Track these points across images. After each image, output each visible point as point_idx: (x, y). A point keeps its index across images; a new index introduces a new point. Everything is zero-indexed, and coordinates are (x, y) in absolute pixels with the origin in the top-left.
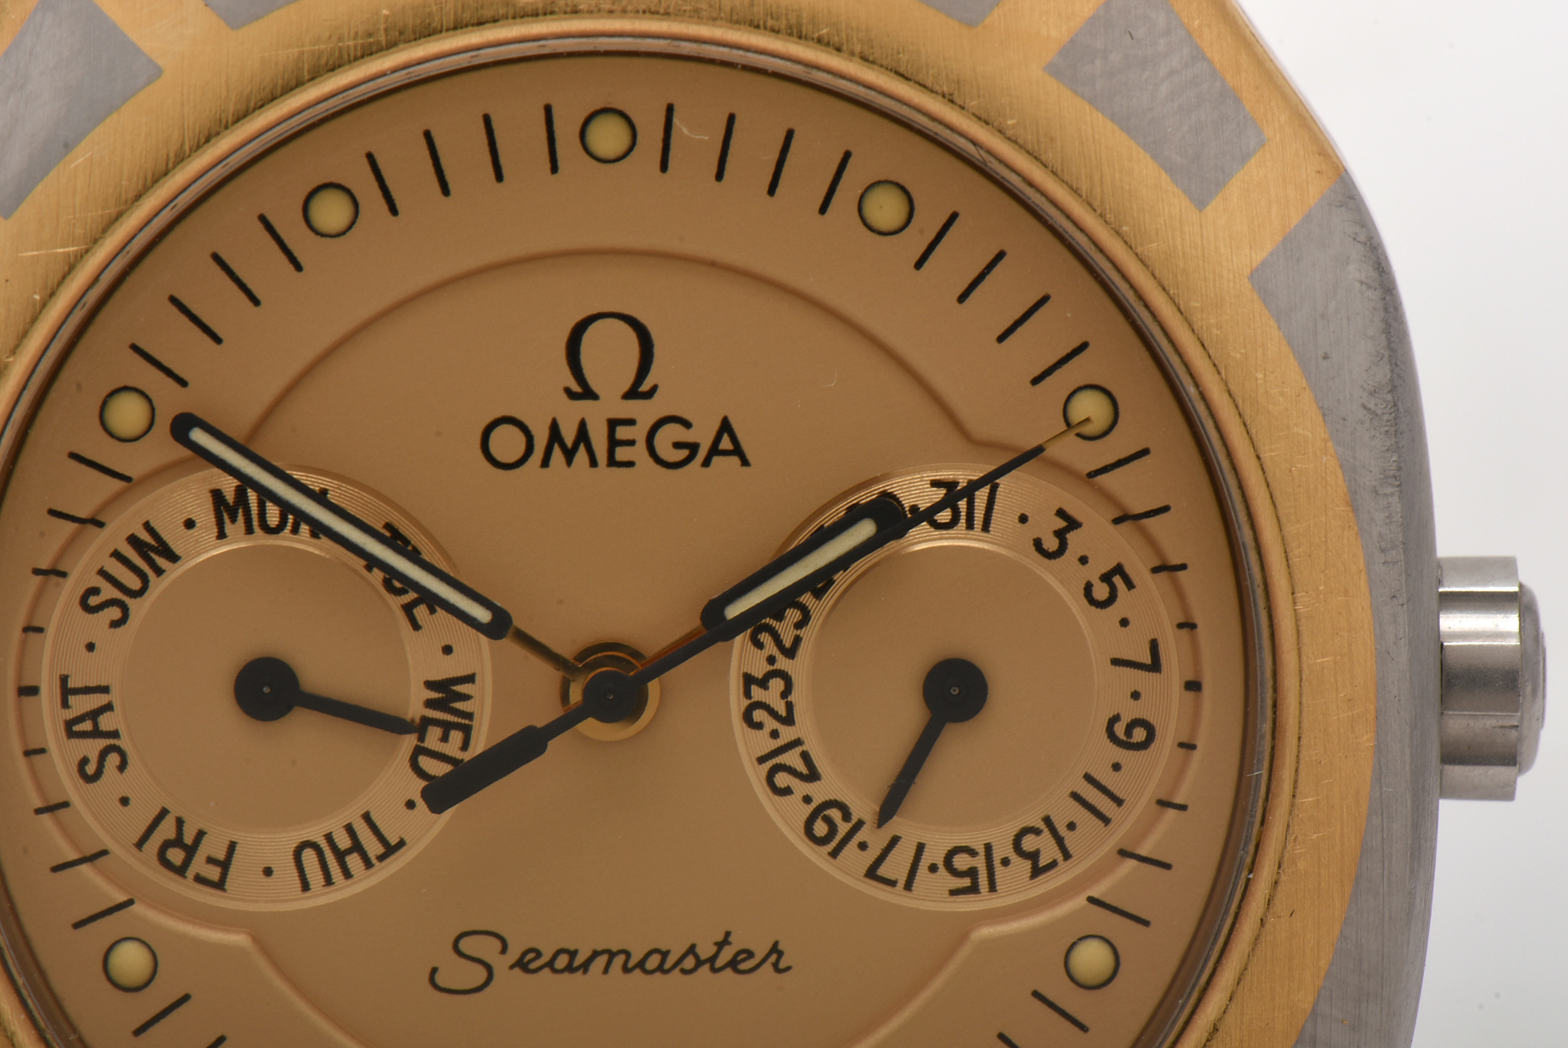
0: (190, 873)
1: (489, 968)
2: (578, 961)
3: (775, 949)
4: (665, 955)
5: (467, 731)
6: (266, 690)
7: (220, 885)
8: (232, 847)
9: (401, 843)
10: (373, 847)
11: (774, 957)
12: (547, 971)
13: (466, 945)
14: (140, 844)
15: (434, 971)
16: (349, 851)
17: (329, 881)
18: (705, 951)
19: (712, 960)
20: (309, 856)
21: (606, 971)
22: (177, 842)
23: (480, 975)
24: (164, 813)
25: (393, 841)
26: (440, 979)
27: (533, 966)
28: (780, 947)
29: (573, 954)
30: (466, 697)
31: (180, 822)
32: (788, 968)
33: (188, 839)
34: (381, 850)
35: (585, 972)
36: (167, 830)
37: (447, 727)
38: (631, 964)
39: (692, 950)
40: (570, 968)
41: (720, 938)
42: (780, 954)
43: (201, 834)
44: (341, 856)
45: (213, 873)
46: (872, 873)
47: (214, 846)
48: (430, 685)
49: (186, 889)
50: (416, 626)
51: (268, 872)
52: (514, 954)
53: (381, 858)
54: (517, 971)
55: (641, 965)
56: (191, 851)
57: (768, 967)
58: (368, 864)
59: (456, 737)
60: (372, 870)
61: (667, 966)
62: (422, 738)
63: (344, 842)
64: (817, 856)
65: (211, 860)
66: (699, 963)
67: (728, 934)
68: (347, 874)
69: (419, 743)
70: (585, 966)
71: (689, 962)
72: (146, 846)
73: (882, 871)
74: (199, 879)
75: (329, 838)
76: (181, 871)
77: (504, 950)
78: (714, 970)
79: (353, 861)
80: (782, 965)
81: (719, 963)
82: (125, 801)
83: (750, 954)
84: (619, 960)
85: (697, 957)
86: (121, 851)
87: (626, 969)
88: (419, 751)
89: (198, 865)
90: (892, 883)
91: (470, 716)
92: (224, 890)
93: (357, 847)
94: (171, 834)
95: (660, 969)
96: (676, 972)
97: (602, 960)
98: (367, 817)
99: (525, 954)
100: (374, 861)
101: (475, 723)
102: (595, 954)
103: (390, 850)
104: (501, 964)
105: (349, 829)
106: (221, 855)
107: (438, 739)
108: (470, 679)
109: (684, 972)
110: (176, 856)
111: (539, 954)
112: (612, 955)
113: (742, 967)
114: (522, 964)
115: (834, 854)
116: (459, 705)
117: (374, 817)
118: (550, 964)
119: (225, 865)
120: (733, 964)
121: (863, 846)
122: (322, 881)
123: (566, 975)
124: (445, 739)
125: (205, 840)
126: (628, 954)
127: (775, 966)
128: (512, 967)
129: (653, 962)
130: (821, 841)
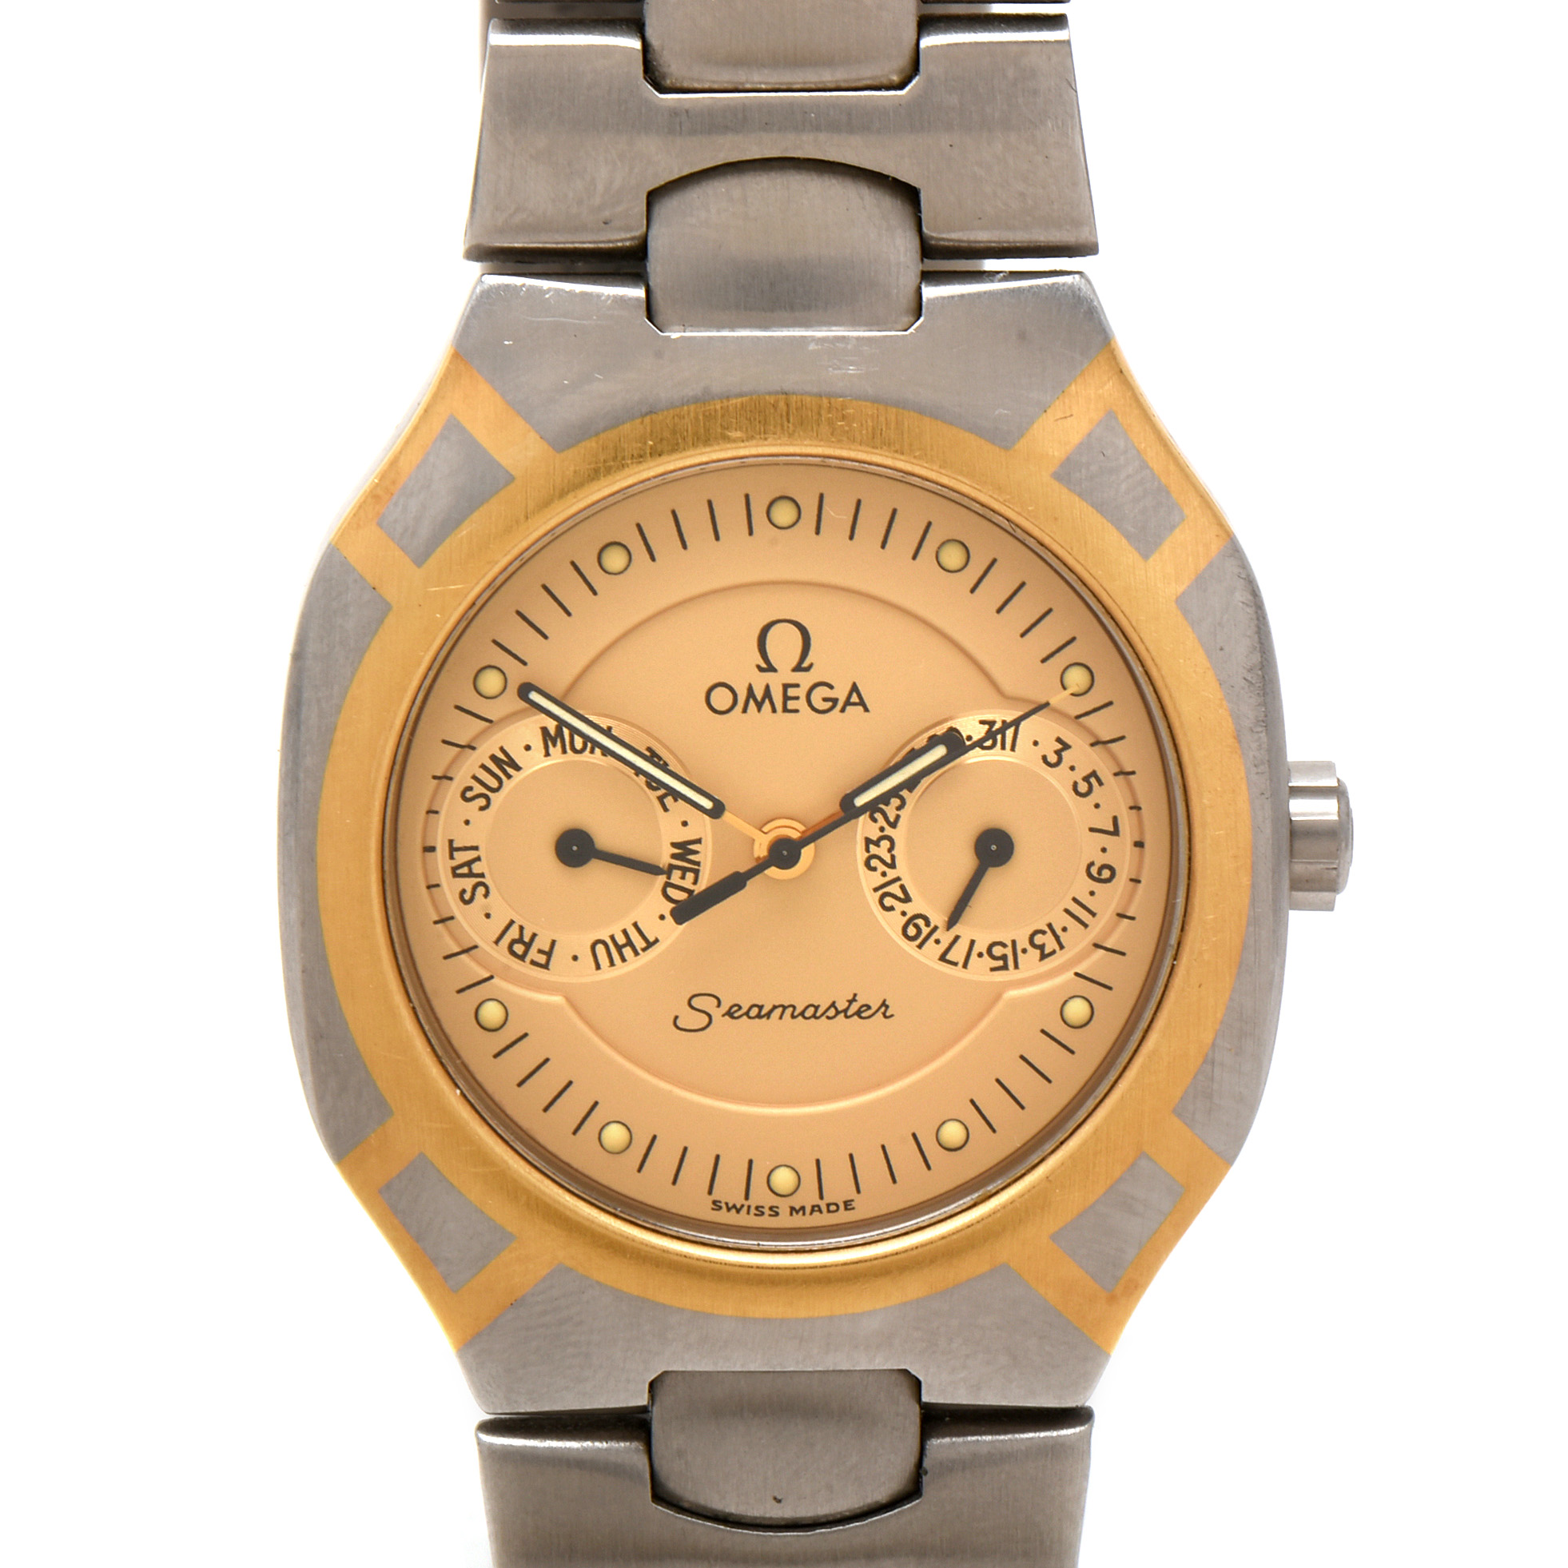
0: (528, 959)
1: (709, 1016)
2: (763, 1013)
3: (884, 1004)
4: (817, 1008)
5: (696, 872)
6: (575, 848)
7: (546, 966)
8: (553, 943)
9: (657, 941)
10: (639, 943)
11: (883, 1009)
12: (745, 1018)
13: (695, 1002)
14: (497, 942)
15: (676, 1018)
16: (624, 946)
17: (612, 964)
18: (841, 1006)
19: (845, 1011)
20: (600, 948)
21: (781, 1018)
22: (520, 940)
23: (704, 1020)
24: (512, 922)
25: (651, 939)
26: (679, 1023)
27: (736, 1015)
28: (887, 1003)
29: (761, 1008)
30: (696, 852)
31: (521, 928)
32: (892, 1016)
33: (526, 939)
34: (644, 945)
35: (768, 1018)
36: (513, 933)
37: (684, 870)
38: (796, 1014)
39: (833, 1005)
40: (759, 1016)
41: (850, 998)
42: (887, 1007)
43: (534, 935)
44: (619, 948)
45: (542, 959)
46: (943, 958)
47: (542, 943)
48: (674, 845)
49: (524, 968)
50: (666, 809)
51: (575, 958)
52: (725, 1008)
53: (644, 950)
54: (727, 1017)
55: (802, 1014)
56: (528, 946)
57: (880, 1014)
58: (636, 953)
59: (690, 876)
60: (639, 957)
61: (818, 1014)
62: (669, 878)
63: (621, 940)
64: (909, 947)
65: (540, 951)
66: (838, 1012)
67: (855, 995)
68: (623, 960)
69: (667, 880)
70: (768, 1015)
71: (832, 1012)
72: (501, 943)
73: (948, 957)
74: (533, 963)
75: (612, 938)
76: (522, 958)
77: (719, 1005)
78: (847, 1017)
79: (627, 951)
80: (888, 1014)
81: (849, 1013)
82: (488, 916)
83: (869, 1007)
84: (789, 1011)
85: (836, 1009)
86: (486, 946)
87: (793, 1017)
88: (668, 885)
89: (533, 954)
90: (955, 964)
91: (698, 864)
92: (548, 969)
93: (629, 943)
94: (517, 936)
95: (814, 1016)
96: (824, 1018)
97: (779, 1011)
98: (635, 925)
99: (731, 1008)
100: (640, 952)
101: (701, 868)
102: (775, 1007)
103: (650, 945)
104: (717, 1014)
105: (625, 932)
106: (546, 948)
107: (679, 878)
108: (699, 841)
109: (828, 1018)
110: (519, 949)
111: (740, 1008)
112: (785, 1008)
113: (863, 1015)
114: (729, 1014)
115: (920, 946)
116: (691, 857)
117: (640, 925)
118: (747, 1014)
119: (549, 954)
120: (858, 1013)
121: (937, 942)
122: (608, 964)
123: (757, 1020)
124: (683, 878)
125: (537, 939)
126: (794, 1007)
127: (884, 1014)
128: (723, 1016)
129: (810, 1012)
130: (911, 939)
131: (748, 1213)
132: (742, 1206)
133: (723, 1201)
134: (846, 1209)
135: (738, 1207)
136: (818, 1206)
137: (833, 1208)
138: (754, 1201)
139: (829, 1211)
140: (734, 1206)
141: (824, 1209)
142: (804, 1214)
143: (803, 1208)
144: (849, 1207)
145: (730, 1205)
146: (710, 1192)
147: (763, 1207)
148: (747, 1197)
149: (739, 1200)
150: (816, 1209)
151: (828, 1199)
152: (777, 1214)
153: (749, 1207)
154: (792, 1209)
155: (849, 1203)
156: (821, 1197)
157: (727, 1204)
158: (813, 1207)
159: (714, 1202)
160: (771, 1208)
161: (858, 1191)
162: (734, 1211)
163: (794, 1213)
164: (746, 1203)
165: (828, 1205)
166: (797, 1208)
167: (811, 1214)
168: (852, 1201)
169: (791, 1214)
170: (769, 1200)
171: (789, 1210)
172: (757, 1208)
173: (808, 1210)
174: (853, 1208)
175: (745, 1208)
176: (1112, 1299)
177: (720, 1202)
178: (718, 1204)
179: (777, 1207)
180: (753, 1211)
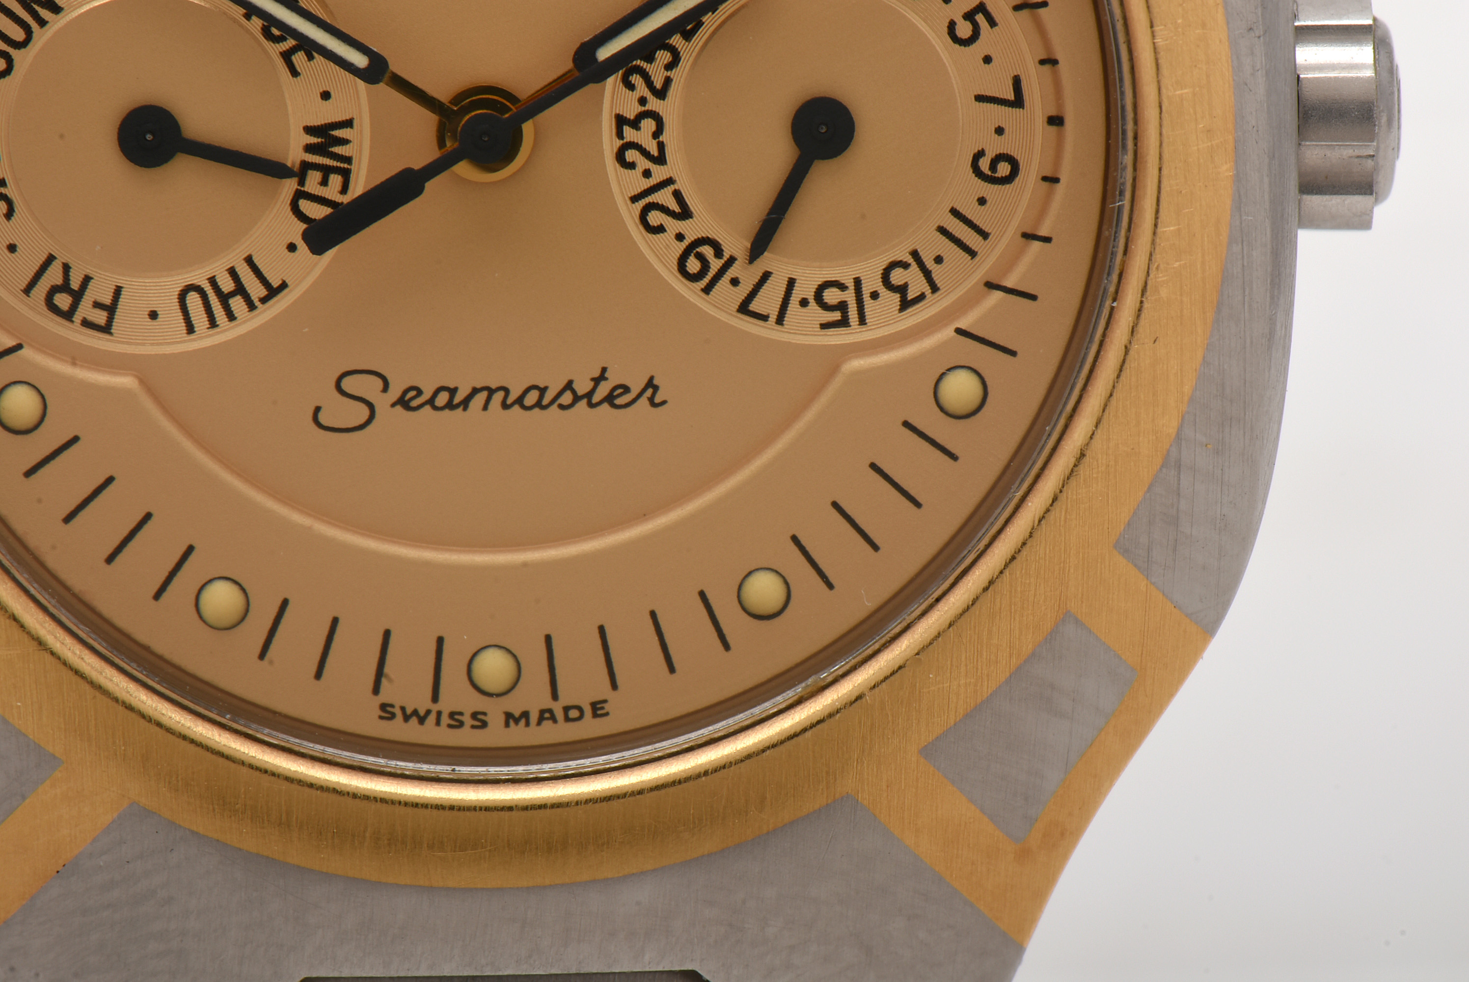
0: (78, 317)
1: (371, 406)
2: (458, 399)
3: (651, 384)
4: (543, 391)
5: (346, 174)
6: (149, 137)
7: (106, 329)
8: (118, 291)
9: (284, 286)
10: (256, 290)
11: (649, 392)
12: (428, 408)
13: (348, 384)
14: (27, 291)
15: (318, 409)
16: (232, 294)
17: (213, 323)
18: (583, 387)
19: (589, 395)
20: (193, 299)
21: (485, 408)
22: (65, 287)
23: (361, 413)
24: (51, 259)
25: (275, 284)
26: (323, 418)
27: (414, 403)
28: (655, 382)
29: (453, 391)
30: (344, 142)
31: (66, 268)
32: (664, 403)
33: (75, 285)
34: (263, 292)
35: (465, 409)
36: (54, 276)
37: (326, 171)
38: (509, 402)
39: (569, 386)
40: (450, 406)
41: (596, 373)
42: (656, 388)
43: (87, 279)
44: (224, 299)
45: (100, 317)
46: (744, 308)
47: (100, 291)
48: (309, 131)
49: (74, 333)
50: (295, 73)
51: (153, 315)
52: (395, 393)
53: (264, 300)
54: (398, 408)
55: (520, 401)
56: (77, 296)
57: (644, 401)
58: (251, 306)
59: (335, 180)
60: (255, 312)
61: (545, 402)
62: (302, 183)
63: (227, 285)
64: (690, 292)
65: (97, 305)
66: (577, 399)
67: (604, 370)
68: (231, 316)
69: (299, 188)
70: (465, 403)
71: (567, 398)
72: (34, 291)
73: (754, 306)
74: (86, 323)
75: (213, 281)
76: (68, 315)
77: (385, 389)
78: (591, 405)
79: (237, 304)
80: (657, 400)
81: (596, 399)
82: (12, 248)
83: (626, 389)
84: (498, 397)
85: (574, 392)
86: (9, 299)
87: (505, 406)
88: (299, 195)
89: (86, 310)
90: (764, 318)
91: (348, 160)
92: (111, 334)
93: (240, 290)
94: (59, 281)
95: (539, 405)
96: (555, 406)
97: (482, 397)
98: (249, 260)
99: (405, 392)
100: (257, 303)
101: (354, 167)
102: (475, 391)
103: (273, 292)
104: (382, 402)
105: (232, 272)
106: (107, 300)
107: (318, 183)
108: (348, 124)
109: (562, 407)
110: (63, 301)
111: (420, 392)
112: (491, 391)
113: (618, 401)
114: (403, 402)
115: (707, 290)
116: (338, 150)
117: (256, 260)
118: (431, 402)
119: (111, 309)
120: (610, 399)
121: (735, 282)
122: (207, 324)
123: (447, 412)
124: (324, 182)
125: (91, 284)
126: (507, 391)
127: (651, 400)
128: (393, 405)
129: (531, 398)
130: (694, 278)
131: (438, 723)
132: (428, 712)
133: (398, 704)
134: (595, 715)
135: (422, 713)
136: (550, 711)
137: (574, 714)
138: (446, 704)
139: (567, 719)
140: (415, 712)
141: (559, 715)
142: (527, 724)
143: (525, 715)
144: (599, 712)
145: (409, 711)
146: (376, 690)
147: (461, 714)
148: (435, 698)
149: (423, 703)
150: (547, 715)
151: (565, 699)
152: (484, 725)
153: (439, 713)
154: (509, 718)
155: (598, 706)
156: (555, 696)
157: (403, 709)
158: (542, 712)
159: (383, 707)
160: (474, 716)
161: (614, 686)
162: (414, 720)
163: (512, 723)
164: (435, 708)
165: (566, 709)
166: (517, 714)
167: (539, 723)
168: (605, 701)
169: (507, 725)
170: (470, 702)
171: (502, 718)
172: (452, 715)
173: (534, 717)
174: (607, 714)
175: (432, 718)
176: (1024, 854)
177: (392, 706)
178: (389, 709)
179: (485, 714)
180: (445, 720)
